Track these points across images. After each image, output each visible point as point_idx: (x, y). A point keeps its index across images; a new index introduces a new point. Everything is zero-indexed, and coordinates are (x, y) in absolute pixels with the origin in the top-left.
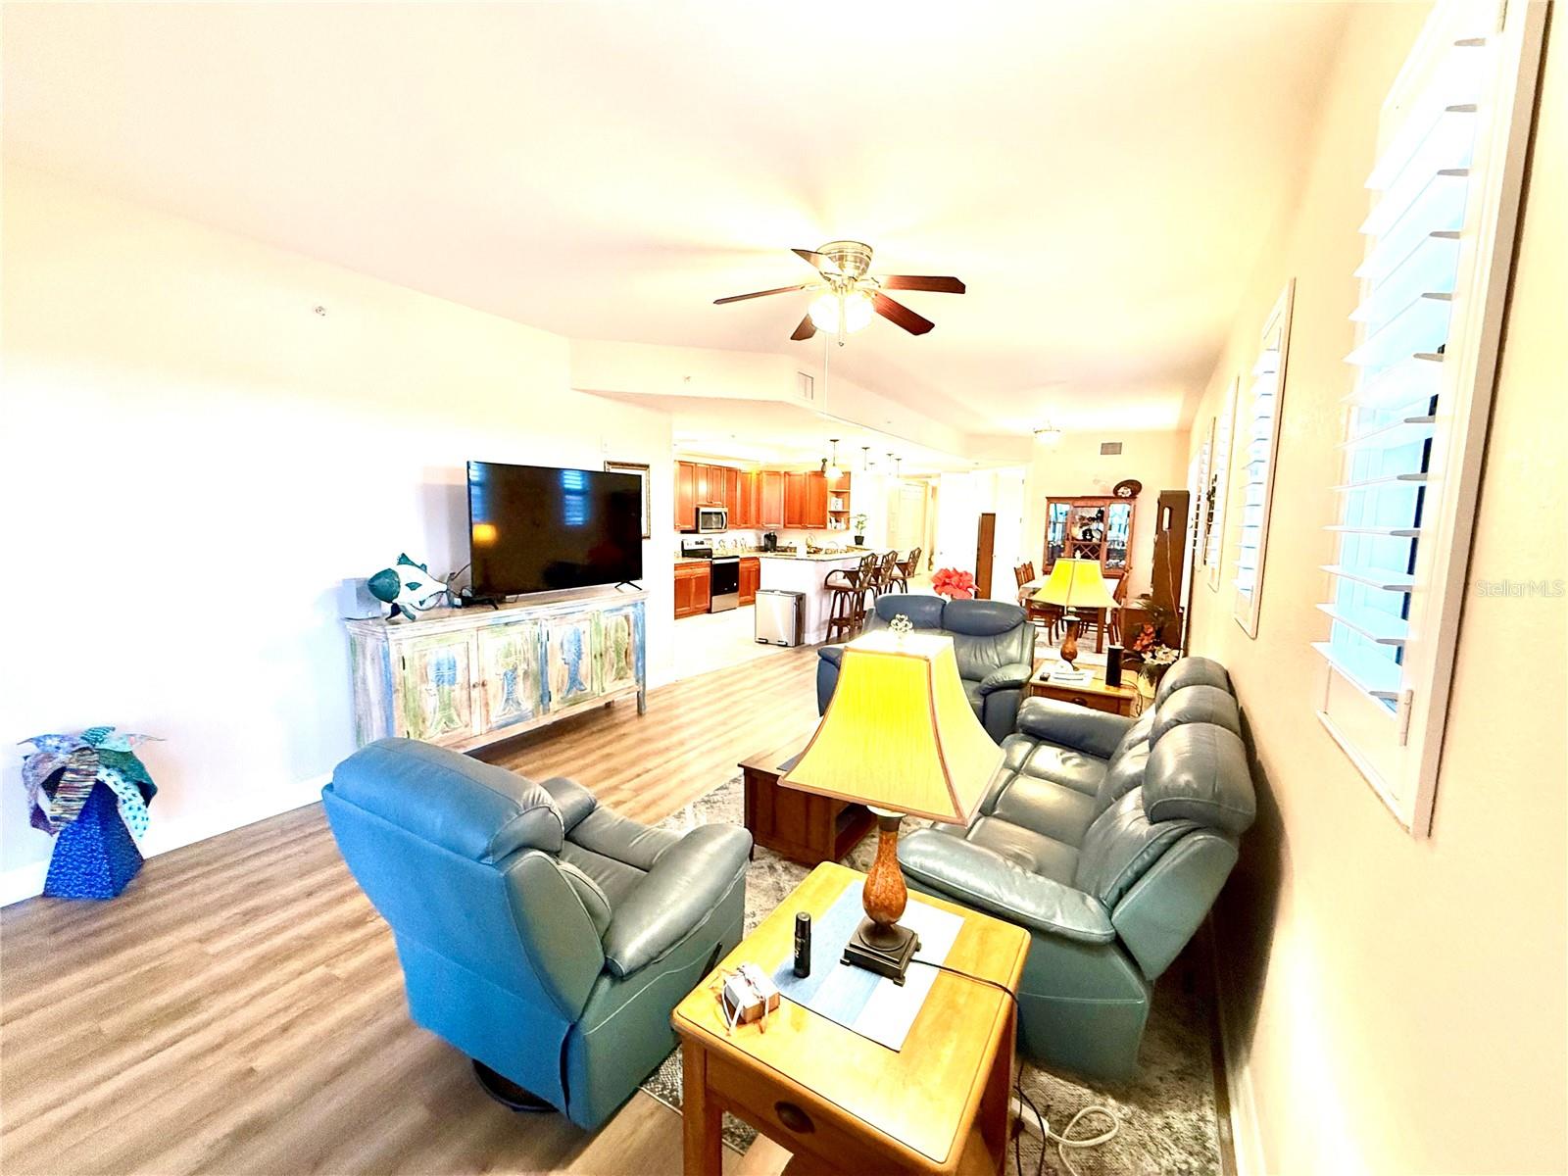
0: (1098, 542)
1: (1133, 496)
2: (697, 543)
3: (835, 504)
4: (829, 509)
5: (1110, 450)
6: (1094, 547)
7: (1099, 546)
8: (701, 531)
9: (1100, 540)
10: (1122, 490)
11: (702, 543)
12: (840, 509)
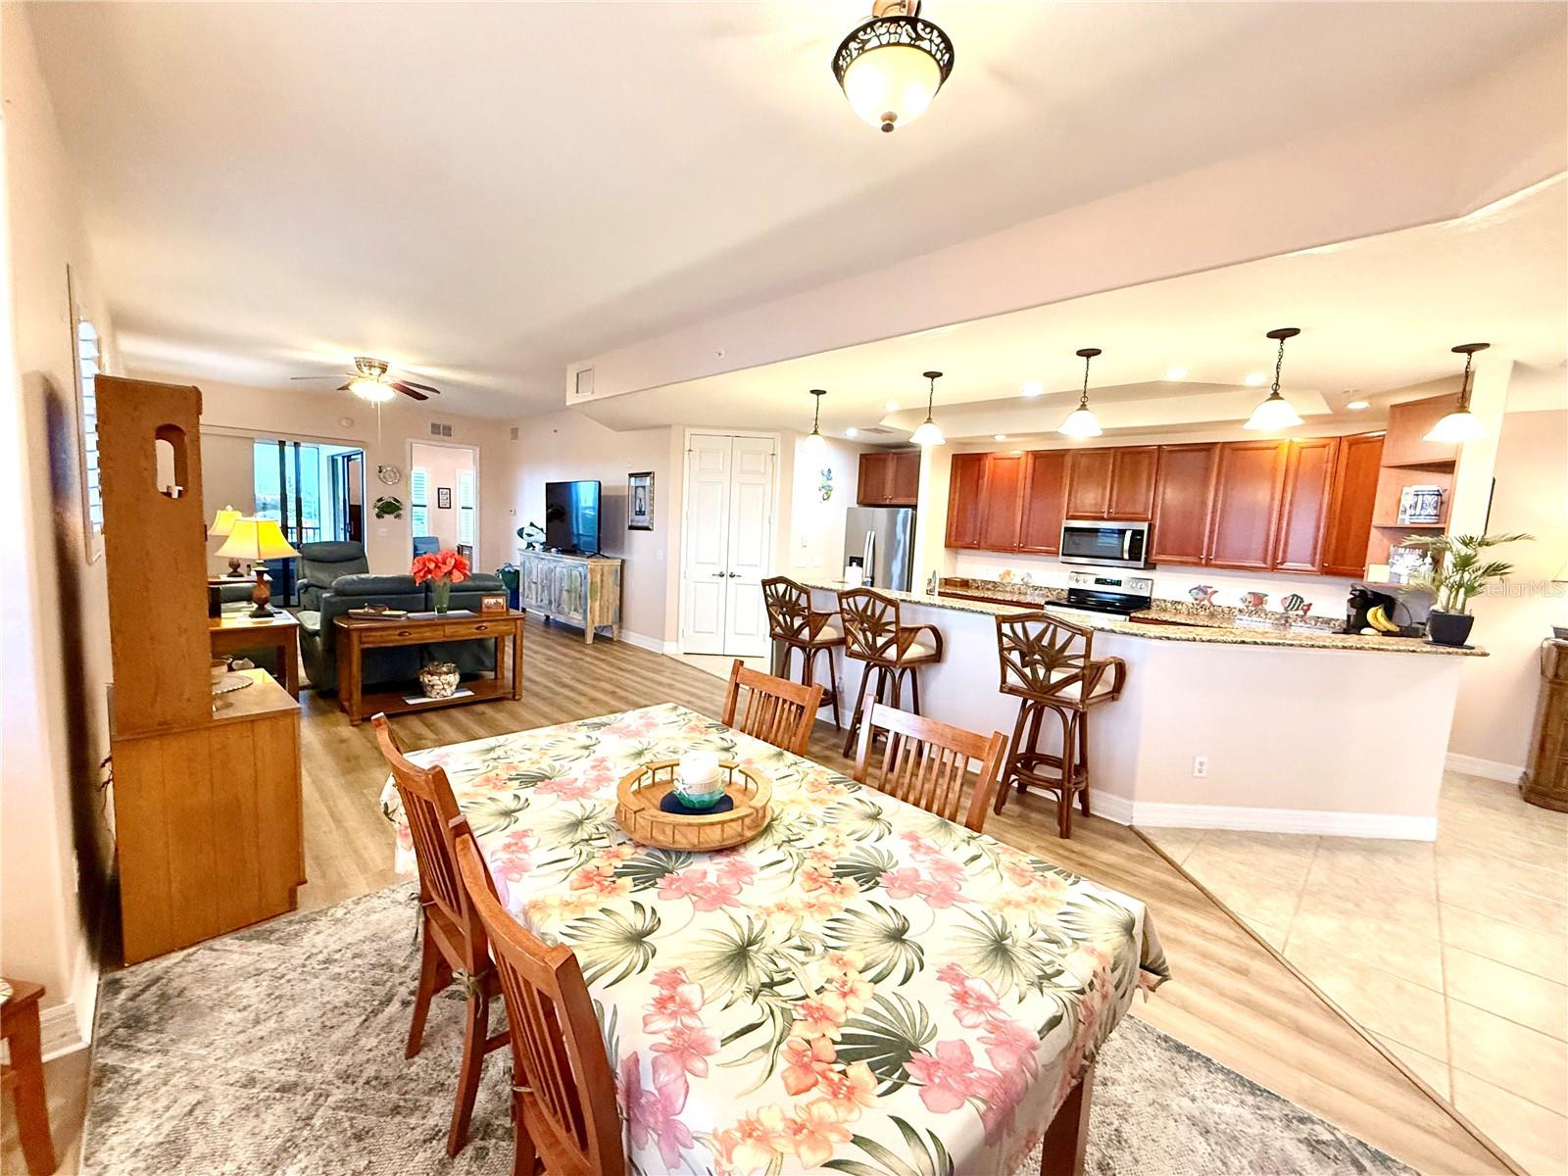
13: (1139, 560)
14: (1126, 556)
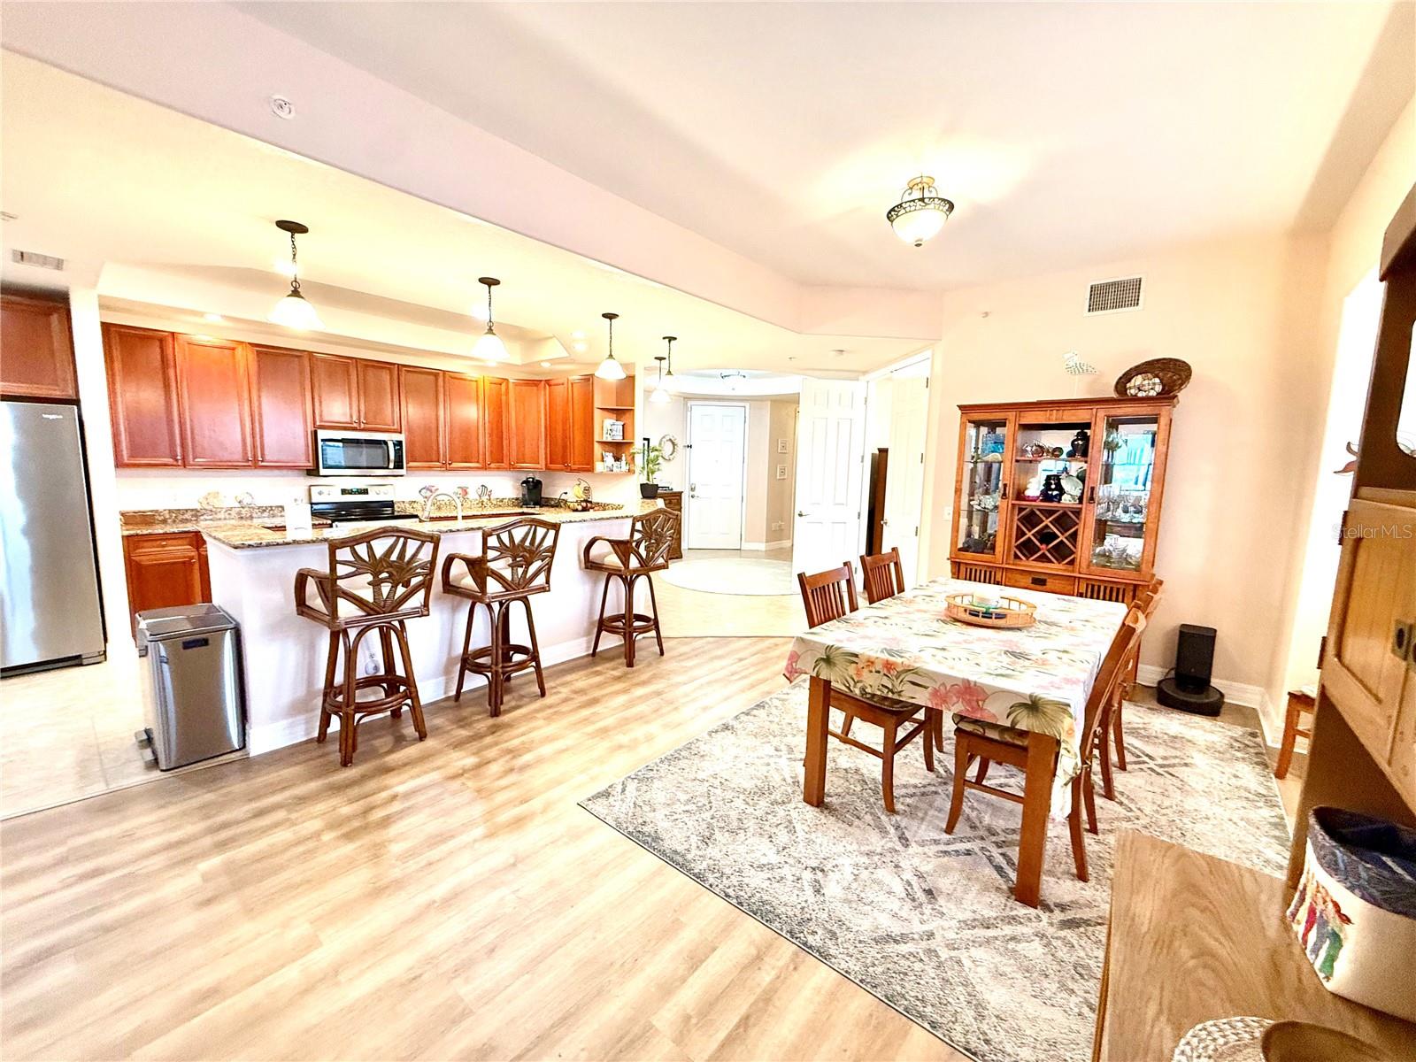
0: (1073, 503)
1: (1168, 395)
2: (344, 492)
3: (606, 428)
4: (597, 438)
5: (1111, 297)
6: (1065, 514)
7: (1078, 513)
8: (323, 472)
9: (1081, 499)
10: (1138, 380)
11: (365, 492)
12: (619, 438)
13: (402, 468)
14: (391, 465)
